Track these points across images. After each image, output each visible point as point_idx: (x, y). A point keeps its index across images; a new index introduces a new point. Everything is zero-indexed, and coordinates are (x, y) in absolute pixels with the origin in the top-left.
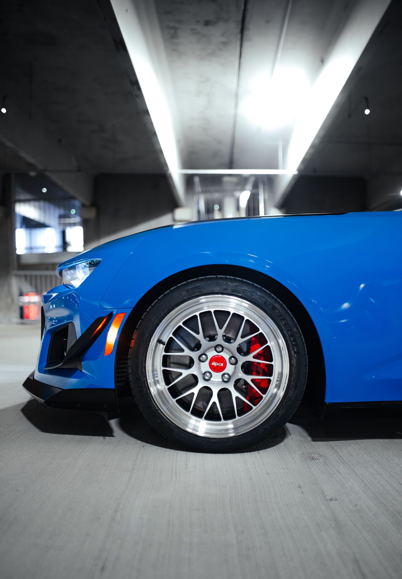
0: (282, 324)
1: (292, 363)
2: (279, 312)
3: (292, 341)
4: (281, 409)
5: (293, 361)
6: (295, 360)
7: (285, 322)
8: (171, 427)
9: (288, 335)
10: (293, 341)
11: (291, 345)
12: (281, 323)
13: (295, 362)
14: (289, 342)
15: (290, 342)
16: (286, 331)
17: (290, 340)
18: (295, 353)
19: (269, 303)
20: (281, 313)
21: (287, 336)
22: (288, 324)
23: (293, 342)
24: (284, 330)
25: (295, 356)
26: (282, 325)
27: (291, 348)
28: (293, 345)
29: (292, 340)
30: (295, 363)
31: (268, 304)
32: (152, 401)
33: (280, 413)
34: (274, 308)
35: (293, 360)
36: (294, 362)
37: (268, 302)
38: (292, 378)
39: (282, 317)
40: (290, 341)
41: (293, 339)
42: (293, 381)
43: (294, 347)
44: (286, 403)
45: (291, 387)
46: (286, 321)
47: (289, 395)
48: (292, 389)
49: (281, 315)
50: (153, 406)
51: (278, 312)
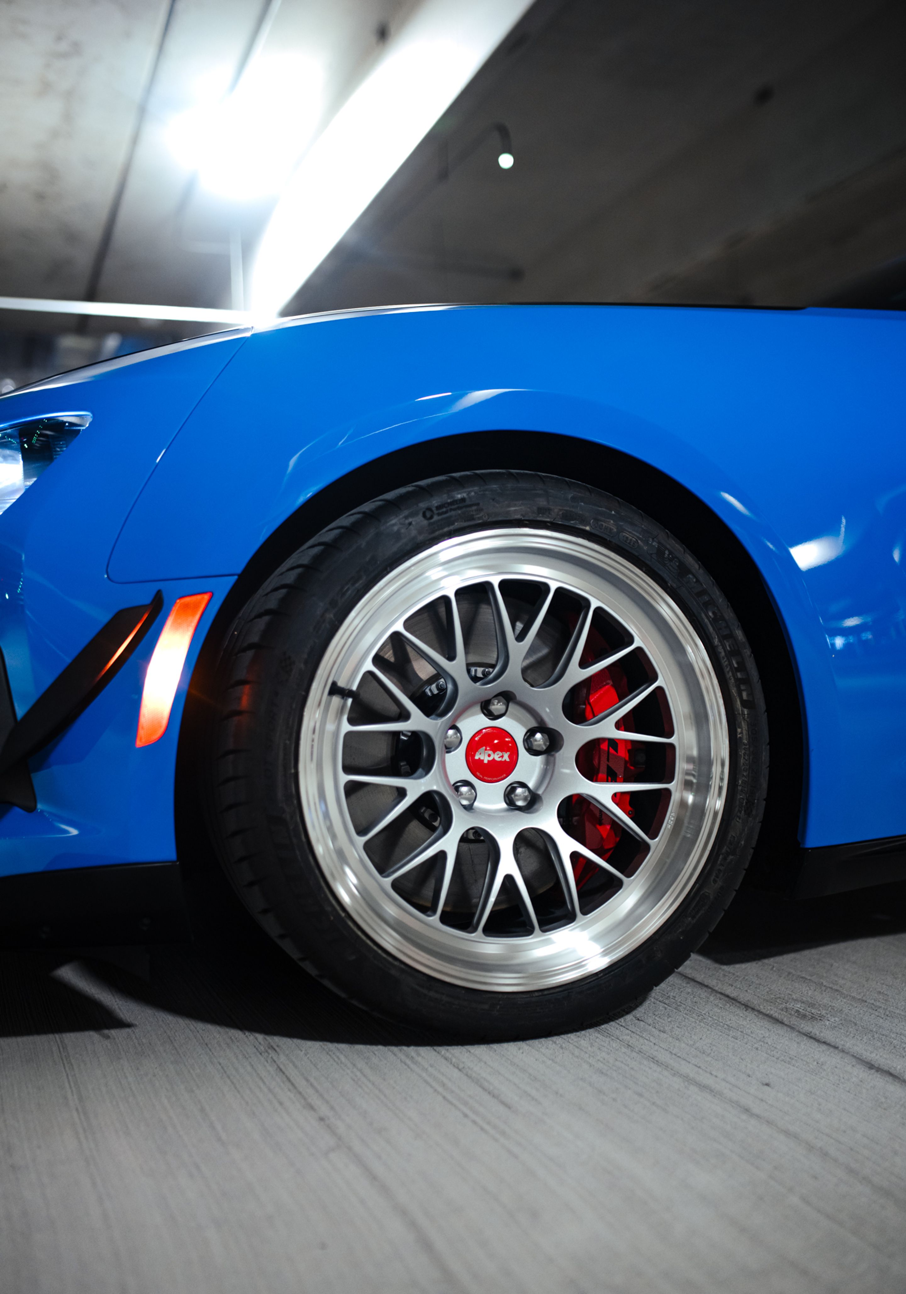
0: (708, 617)
1: (739, 736)
2: (698, 581)
3: (735, 668)
4: (713, 877)
5: (739, 730)
6: (744, 725)
7: (714, 613)
8: (393, 972)
9: (725, 651)
10: (737, 670)
11: (733, 681)
12: (703, 616)
13: (744, 732)
14: (728, 672)
15: (730, 674)
16: (720, 641)
17: (731, 664)
18: (744, 704)
19: (669, 555)
20: (701, 584)
21: (723, 654)
22: (723, 618)
23: (739, 671)
24: (713, 636)
25: (746, 713)
26: (706, 620)
27: (734, 691)
28: (739, 682)
29: (736, 665)
30: (745, 737)
31: (666, 555)
32: (325, 893)
33: (710, 891)
34: (684, 570)
35: (739, 728)
36: (742, 733)
37: (667, 552)
38: (740, 782)
39: (706, 598)
40: (731, 668)
41: (737, 663)
42: (742, 791)
43: (743, 687)
44: (725, 859)
45: (737, 809)
46: (718, 607)
47: (732, 833)
48: (739, 814)
49: (703, 592)
50: (329, 909)
51: (695, 580)
